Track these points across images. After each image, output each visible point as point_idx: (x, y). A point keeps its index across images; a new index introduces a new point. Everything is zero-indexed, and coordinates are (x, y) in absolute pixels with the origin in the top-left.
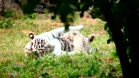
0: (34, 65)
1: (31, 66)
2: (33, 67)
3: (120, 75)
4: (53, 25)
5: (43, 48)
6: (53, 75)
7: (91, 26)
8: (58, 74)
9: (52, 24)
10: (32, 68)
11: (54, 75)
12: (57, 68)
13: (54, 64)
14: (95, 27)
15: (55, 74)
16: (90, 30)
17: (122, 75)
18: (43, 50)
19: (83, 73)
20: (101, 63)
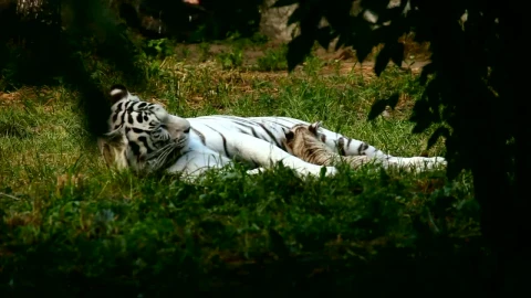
0: (172, 199)
1: (163, 200)
2: (171, 205)
3: (471, 235)
4: (229, 80)
5: (145, 126)
6: (239, 231)
7: (360, 84)
8: (258, 228)
9: (224, 77)
10: (167, 209)
11: (244, 232)
12: (253, 209)
13: (241, 195)
14: (373, 87)
15: (247, 226)
16: (357, 97)
17: (480, 234)
18: (144, 134)
19: (345, 226)
20: (403, 196)
